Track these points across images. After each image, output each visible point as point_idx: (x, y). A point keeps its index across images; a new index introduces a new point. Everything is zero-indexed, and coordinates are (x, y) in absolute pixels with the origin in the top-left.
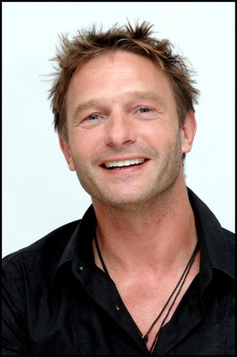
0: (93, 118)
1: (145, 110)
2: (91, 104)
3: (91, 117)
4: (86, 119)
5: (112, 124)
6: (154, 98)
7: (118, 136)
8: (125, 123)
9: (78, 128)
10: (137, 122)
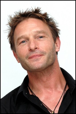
0: (24, 42)
1: (41, 37)
2: (22, 37)
3: (23, 42)
4: (21, 43)
5: (30, 43)
6: (44, 33)
7: (33, 47)
8: (35, 42)
9: (19, 47)
10: (38, 42)
